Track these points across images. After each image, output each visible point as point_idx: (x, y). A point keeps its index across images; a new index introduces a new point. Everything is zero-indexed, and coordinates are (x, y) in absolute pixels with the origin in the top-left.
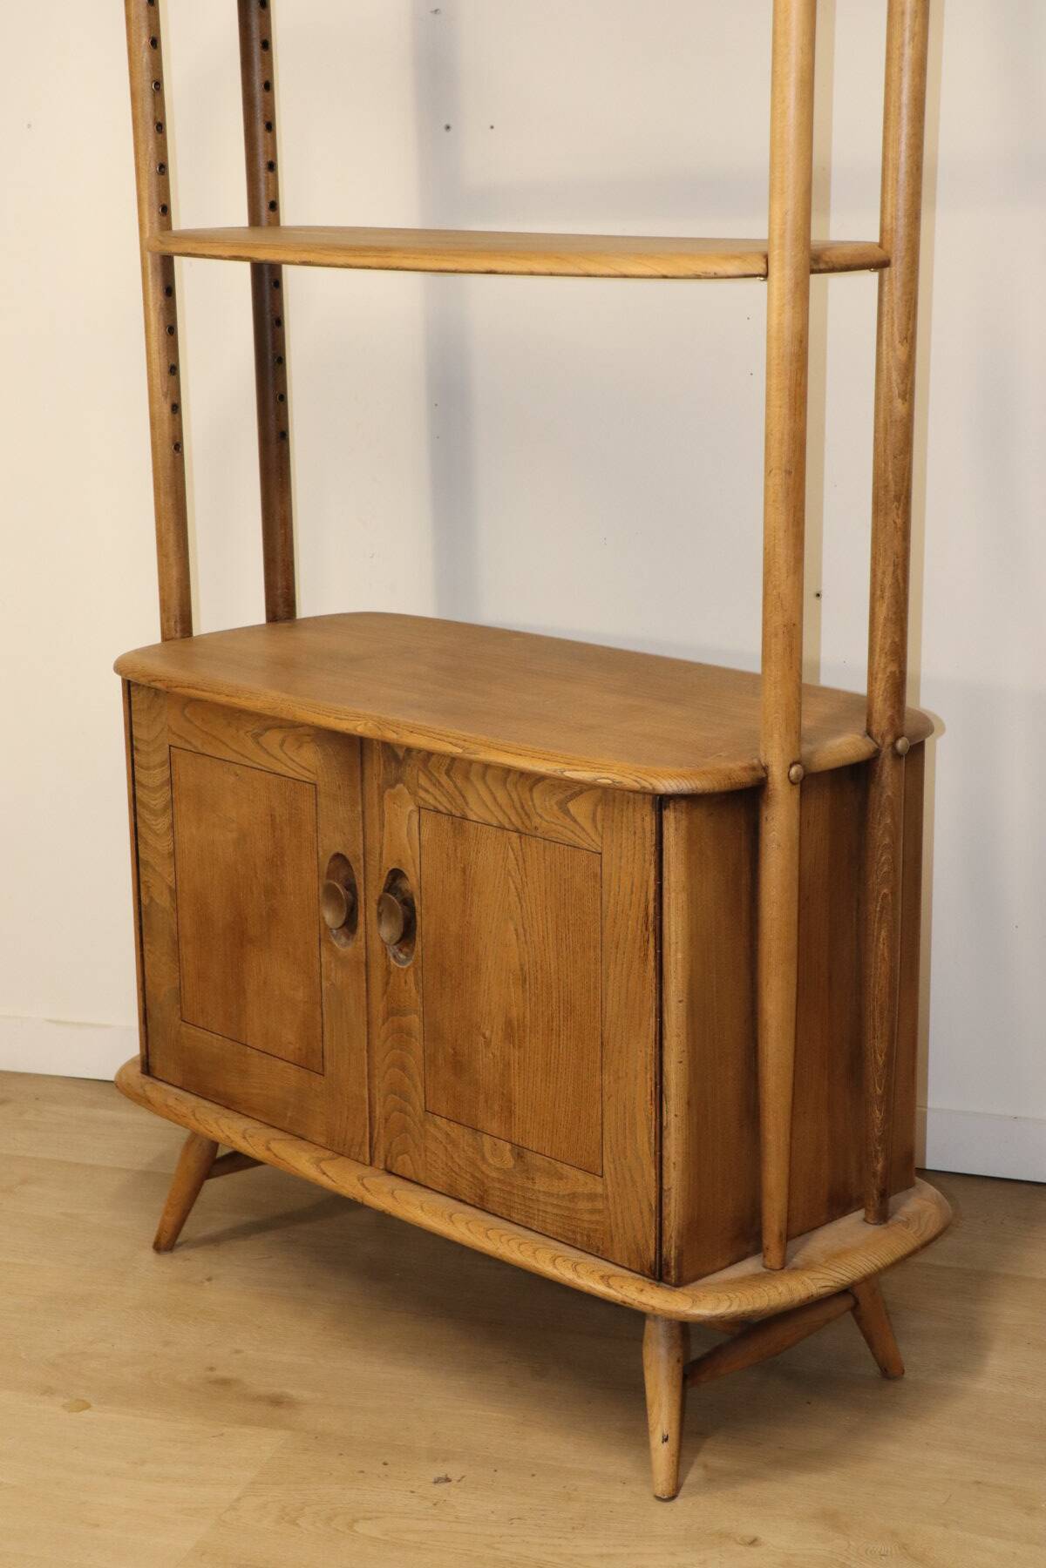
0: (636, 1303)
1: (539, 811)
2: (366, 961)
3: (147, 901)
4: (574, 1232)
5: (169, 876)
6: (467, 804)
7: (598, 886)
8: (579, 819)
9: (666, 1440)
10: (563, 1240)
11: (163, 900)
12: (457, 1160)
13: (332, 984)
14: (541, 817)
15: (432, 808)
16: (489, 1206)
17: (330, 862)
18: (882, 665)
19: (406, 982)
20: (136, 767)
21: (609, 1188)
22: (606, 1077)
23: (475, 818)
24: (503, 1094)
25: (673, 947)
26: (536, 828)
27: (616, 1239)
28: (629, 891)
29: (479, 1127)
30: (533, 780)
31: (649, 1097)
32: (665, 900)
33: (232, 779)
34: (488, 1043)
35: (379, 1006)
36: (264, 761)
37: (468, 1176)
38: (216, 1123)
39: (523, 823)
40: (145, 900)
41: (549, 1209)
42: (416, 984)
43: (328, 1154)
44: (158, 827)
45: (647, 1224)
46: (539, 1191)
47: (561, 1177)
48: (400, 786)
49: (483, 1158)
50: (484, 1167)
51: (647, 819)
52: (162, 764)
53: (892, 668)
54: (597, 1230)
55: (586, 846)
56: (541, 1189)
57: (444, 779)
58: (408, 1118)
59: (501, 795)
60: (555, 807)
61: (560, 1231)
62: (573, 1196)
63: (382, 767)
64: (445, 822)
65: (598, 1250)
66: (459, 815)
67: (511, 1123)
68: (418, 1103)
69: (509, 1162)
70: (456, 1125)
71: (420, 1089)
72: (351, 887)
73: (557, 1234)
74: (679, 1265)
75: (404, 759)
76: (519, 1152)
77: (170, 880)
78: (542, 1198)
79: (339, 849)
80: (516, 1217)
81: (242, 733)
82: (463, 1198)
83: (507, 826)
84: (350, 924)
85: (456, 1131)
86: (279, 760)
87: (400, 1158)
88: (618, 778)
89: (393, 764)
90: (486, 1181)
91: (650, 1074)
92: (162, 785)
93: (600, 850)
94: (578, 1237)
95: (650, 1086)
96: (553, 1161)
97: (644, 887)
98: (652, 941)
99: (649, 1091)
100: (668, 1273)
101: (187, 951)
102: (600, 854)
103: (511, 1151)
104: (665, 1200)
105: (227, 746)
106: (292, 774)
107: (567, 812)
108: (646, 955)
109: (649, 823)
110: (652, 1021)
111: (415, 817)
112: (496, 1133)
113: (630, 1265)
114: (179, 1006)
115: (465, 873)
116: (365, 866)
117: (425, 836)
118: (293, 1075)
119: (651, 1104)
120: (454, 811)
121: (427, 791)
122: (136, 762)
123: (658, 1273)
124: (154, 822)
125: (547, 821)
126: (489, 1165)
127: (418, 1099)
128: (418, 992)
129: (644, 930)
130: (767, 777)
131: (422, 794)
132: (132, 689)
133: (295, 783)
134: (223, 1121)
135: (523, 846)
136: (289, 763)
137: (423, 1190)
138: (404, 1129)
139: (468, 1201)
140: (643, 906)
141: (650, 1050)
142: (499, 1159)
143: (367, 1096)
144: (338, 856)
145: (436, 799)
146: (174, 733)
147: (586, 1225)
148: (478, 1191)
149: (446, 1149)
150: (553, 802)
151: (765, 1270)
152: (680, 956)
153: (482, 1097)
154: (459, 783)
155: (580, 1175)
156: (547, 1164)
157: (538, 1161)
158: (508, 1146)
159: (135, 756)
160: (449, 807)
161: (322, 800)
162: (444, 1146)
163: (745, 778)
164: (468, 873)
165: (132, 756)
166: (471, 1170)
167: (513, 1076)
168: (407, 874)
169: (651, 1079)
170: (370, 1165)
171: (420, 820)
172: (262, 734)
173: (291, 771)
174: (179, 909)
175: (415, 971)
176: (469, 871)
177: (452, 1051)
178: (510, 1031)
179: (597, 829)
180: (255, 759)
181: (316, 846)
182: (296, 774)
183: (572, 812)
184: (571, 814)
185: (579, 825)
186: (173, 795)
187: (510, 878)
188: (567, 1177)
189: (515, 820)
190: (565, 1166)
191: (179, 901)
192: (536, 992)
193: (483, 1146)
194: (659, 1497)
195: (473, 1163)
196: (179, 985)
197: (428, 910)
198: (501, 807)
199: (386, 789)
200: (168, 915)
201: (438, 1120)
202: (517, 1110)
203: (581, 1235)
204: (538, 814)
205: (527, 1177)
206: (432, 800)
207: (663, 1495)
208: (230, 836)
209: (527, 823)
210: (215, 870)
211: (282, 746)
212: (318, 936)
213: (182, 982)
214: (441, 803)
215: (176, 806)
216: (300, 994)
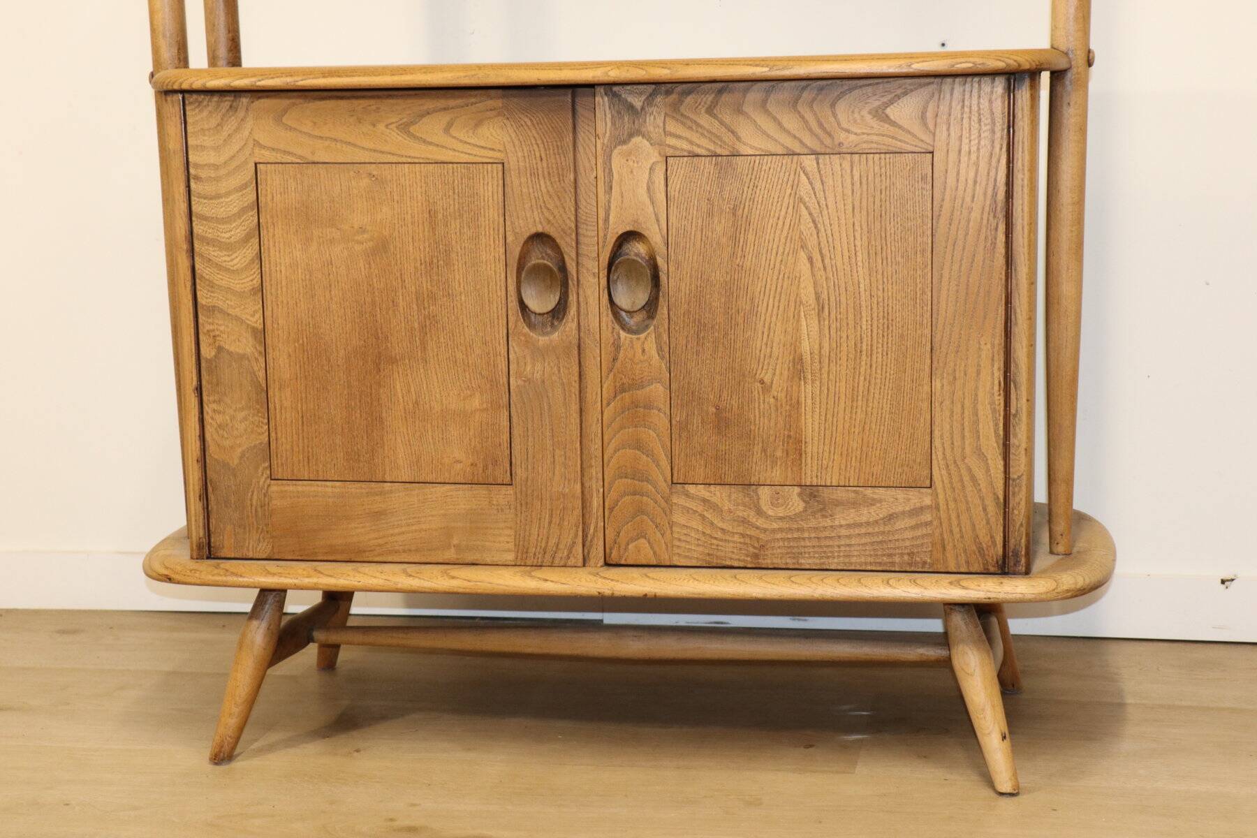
1: (845, 125)
2: (580, 348)
3: (213, 353)
4: (890, 555)
5: (253, 316)
6: (739, 139)
7: (929, 187)
8: (900, 122)
9: (1004, 738)
10: (874, 568)
11: (243, 346)
12: (719, 525)
13: (528, 380)
14: (848, 131)
15: (686, 154)
16: (767, 562)
17: (524, 245)
19: (644, 351)
20: (195, 199)
21: (941, 497)
22: (937, 384)
23: (750, 152)
24: (789, 436)
26: (840, 144)
27: (949, 547)
28: (970, 182)
29: (754, 480)
31: (996, 388)
32: (1017, 182)
33: (363, 183)
34: (766, 388)
35: (598, 390)
36: (417, 151)
37: (736, 538)
39: (822, 143)
40: (208, 353)
41: (855, 541)
42: (660, 349)
44: (232, 263)
45: (993, 520)
46: (841, 526)
47: (873, 502)
48: (637, 140)
49: (760, 512)
50: (760, 522)
51: (999, 102)
52: (244, 187)
54: (922, 544)
55: (910, 148)
56: (843, 523)
57: (705, 120)
58: (645, 498)
59: (790, 122)
60: (868, 117)
61: (869, 559)
62: (891, 517)
63: (609, 124)
64: (707, 165)
65: (925, 563)
66: (728, 153)
67: (801, 464)
68: (661, 478)
69: (797, 505)
70: (718, 487)
71: (665, 463)
72: (559, 261)
75: (643, 108)
76: (811, 493)
77: (256, 321)
78: (843, 532)
79: (538, 229)
80: (805, 562)
81: (381, 127)
82: (728, 563)
83: (798, 151)
85: (718, 495)
86: (443, 147)
87: (631, 547)
89: (627, 118)
90: (762, 536)
91: (998, 364)
92: (243, 211)
93: (931, 149)
94: (897, 559)
95: (998, 375)
96: (861, 489)
97: (992, 174)
98: (1000, 227)
99: (996, 382)
100: (1016, 564)
101: (282, 399)
102: (932, 153)
103: (800, 495)
104: (1013, 490)
105: (355, 145)
106: (465, 158)
107: (887, 119)
108: (994, 244)
109: (999, 106)
110: (1002, 309)
111: (660, 168)
112: (777, 481)
113: (968, 567)
114: (267, 464)
115: (734, 214)
116: (577, 239)
117: (675, 184)
118: (462, 500)
119: (1000, 395)
120: (719, 151)
121: (677, 136)
123: (1009, 566)
124: (227, 259)
125: (856, 134)
126: (768, 517)
127: (660, 476)
128: (662, 358)
129: (991, 217)
131: (671, 141)
133: (468, 169)
135: (821, 166)
136: (460, 147)
138: (640, 511)
141: (999, 339)
142: (779, 506)
143: (579, 491)
144: (540, 238)
145: (691, 143)
146: (264, 147)
147: (908, 543)
148: (751, 549)
149: (703, 517)
150: (865, 113)
153: (757, 449)
154: (727, 119)
155: (900, 494)
156: (853, 495)
157: (841, 494)
158: (795, 490)
160: (712, 147)
161: (513, 179)
162: (700, 515)
164: (739, 213)
165: (188, 186)
166: (740, 529)
167: (803, 415)
168: (645, 233)
169: (999, 369)
170: (584, 566)
171: (667, 170)
172: (413, 123)
173: (462, 155)
174: (270, 350)
175: (658, 337)
176: (741, 210)
177: (714, 410)
178: (798, 368)
179: (927, 128)
180: (403, 153)
181: (502, 230)
182: (471, 157)
183: (892, 118)
184: (890, 120)
185: (900, 127)
186: (261, 221)
187: (802, 206)
188: (880, 501)
189: (809, 141)
190: (876, 490)
191: (269, 341)
192: (838, 317)
193: (759, 499)
194: (1002, 794)
195: (744, 521)
196: (267, 439)
197: (678, 265)
198: (788, 132)
199: (615, 147)
200: (249, 361)
201: (692, 489)
202: (809, 449)
203: (902, 555)
204: (842, 129)
205: (824, 516)
206: (685, 145)
207: (1003, 790)
208: (358, 248)
209: (828, 141)
210: (333, 293)
211: (447, 130)
212: (505, 331)
213: (273, 435)
214: (699, 146)
215: (265, 231)
216: (475, 403)
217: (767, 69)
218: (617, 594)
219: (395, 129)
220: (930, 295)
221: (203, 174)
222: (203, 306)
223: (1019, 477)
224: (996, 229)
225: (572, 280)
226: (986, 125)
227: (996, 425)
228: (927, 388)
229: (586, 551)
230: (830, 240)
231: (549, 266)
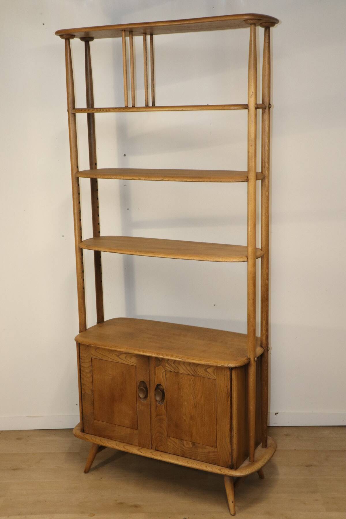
0: (228, 474)
1: (199, 371)
2: (150, 404)
4: (209, 460)
5: (91, 387)
6: (179, 370)
7: (215, 386)
9: (233, 502)
11: (89, 392)
12: (176, 446)
13: (140, 410)
14: (200, 372)
15: (169, 371)
16: (185, 456)
17: (140, 383)
18: (265, 333)
19: (162, 409)
20: (81, 363)
21: (219, 450)
22: (217, 427)
23: (181, 373)
24: (189, 431)
25: (235, 399)
26: (198, 375)
27: (220, 461)
28: (223, 387)
29: (183, 439)
30: (198, 365)
31: (229, 430)
32: (233, 389)
33: (111, 365)
34: (185, 421)
35: (154, 414)
36: (120, 361)
37: (180, 450)
38: (108, 443)
40: (83, 392)
41: (202, 456)
42: (165, 409)
43: (139, 448)
45: (228, 457)
47: (205, 448)
48: (160, 366)
49: (184, 445)
51: (228, 372)
52: (89, 362)
53: (266, 333)
54: (215, 459)
55: (212, 378)
56: (200, 451)
57: (173, 365)
58: (162, 438)
59: (189, 368)
60: (203, 371)
62: (209, 452)
63: (155, 363)
64: (173, 374)
65: (216, 463)
66: (177, 372)
67: (192, 438)
68: (165, 435)
69: (191, 446)
71: (166, 432)
72: (146, 388)
73: (205, 461)
74: (236, 465)
75: (162, 361)
76: (194, 444)
78: (200, 453)
79: (142, 380)
80: (193, 458)
81: (114, 355)
82: (178, 455)
83: (190, 374)
84: (146, 397)
85: (176, 440)
86: (125, 361)
87: (160, 447)
88: (222, 365)
89: (158, 362)
90: (184, 450)
91: (229, 425)
92: (89, 366)
95: (229, 428)
96: (203, 445)
97: (227, 386)
98: (229, 397)
100: (234, 467)
101: (96, 404)
102: (216, 380)
104: (233, 451)
105: (110, 358)
106: (128, 364)
107: (207, 371)
108: (228, 400)
109: (228, 373)
110: (230, 414)
111: (165, 373)
112: (187, 440)
113: (224, 466)
114: (93, 416)
115: (178, 385)
116: (150, 383)
117: (167, 377)
118: (128, 431)
119: (230, 432)
120: (175, 371)
121: (167, 367)
122: (81, 361)
123: (232, 467)
124: (86, 375)
126: (185, 447)
129: (227, 395)
130: (250, 360)
131: (166, 368)
132: (80, 345)
133: (129, 366)
134: (110, 442)
135: (195, 378)
136: (128, 361)
137: (167, 454)
138: (161, 440)
139: (179, 455)
140: (227, 391)
141: (229, 420)
142: (188, 445)
143: (150, 434)
144: (142, 382)
145: (170, 369)
146: (93, 355)
147: (212, 458)
148: (182, 453)
150: (203, 369)
151: (250, 462)
152: (236, 400)
153: (183, 433)
154: (177, 365)
155: (211, 448)
157: (199, 445)
158: (191, 443)
159: (81, 360)
161: (138, 370)
162: (173, 444)
163: (246, 361)
164: (179, 384)
167: (192, 428)
168: (162, 385)
170: (151, 449)
172: (120, 355)
174: (94, 394)
175: (165, 406)
177: (175, 423)
178: (191, 418)
179: (215, 374)
181: (136, 379)
182: (130, 364)
185: (210, 374)
186: (92, 369)
187: (191, 385)
188: (207, 448)
189: (193, 373)
190: (206, 446)
191: (94, 392)
192: (198, 409)
193: (184, 443)
194: (231, 515)
195: (181, 447)
196: (93, 411)
197: (168, 392)
198: (188, 370)
199: (156, 367)
200: (90, 396)
201: (171, 438)
202: (193, 434)
203: (211, 460)
205: (196, 449)
206: (169, 369)
207: (232, 514)
208: (110, 378)
209: (196, 374)
210: (105, 385)
211: (126, 358)
212: (136, 399)
214: (172, 370)
215: (93, 371)
216: (131, 412)
217: (181, 360)
218: (154, 458)
219: (116, 356)
220: (216, 408)
221: (82, 358)
223: (234, 449)
224: (228, 398)
225: (149, 392)
227: (229, 438)
228: (215, 427)
229: (152, 446)
230: (197, 393)
231: (143, 389)
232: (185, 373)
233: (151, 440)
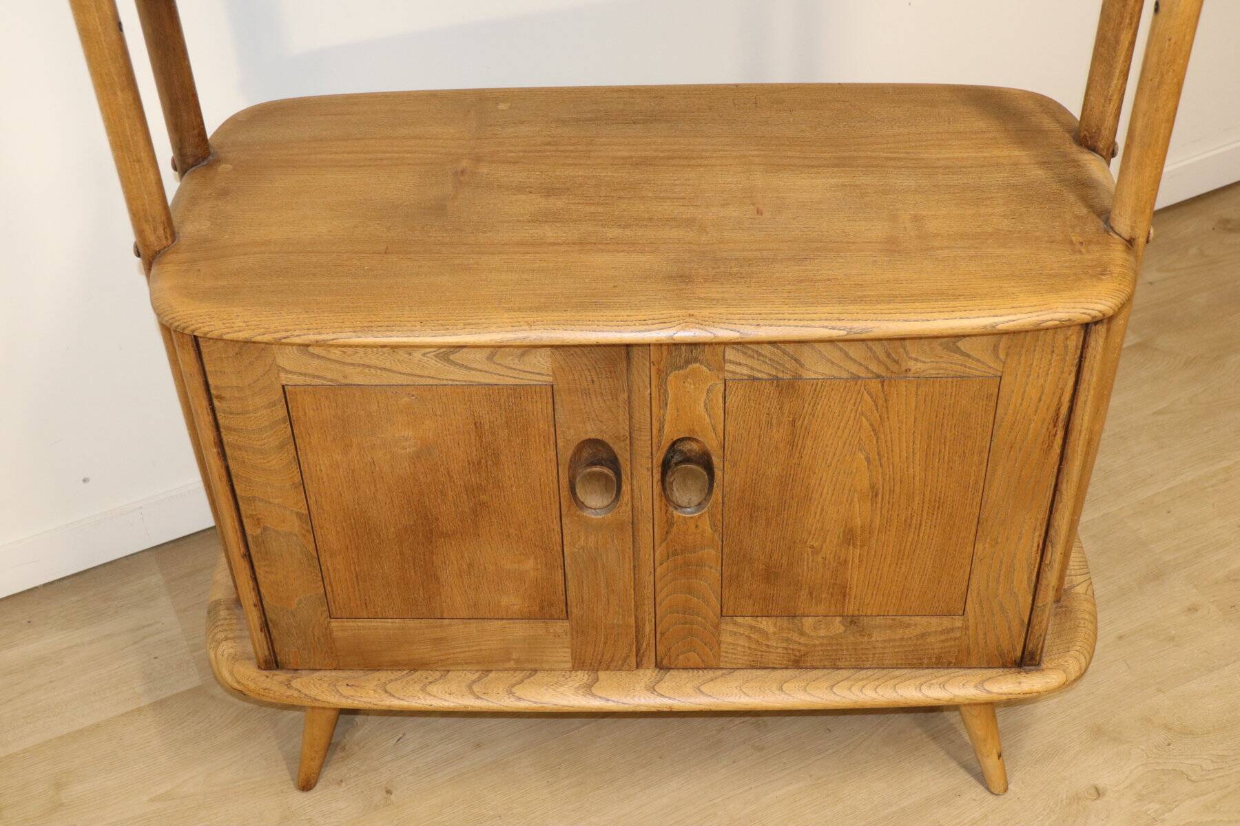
1: (914, 355)
2: (633, 522)
3: (259, 532)
4: (920, 659)
5: (296, 504)
6: (802, 366)
7: (991, 403)
8: (971, 353)
9: (1000, 756)
11: (289, 527)
12: (764, 643)
13: (583, 548)
14: (916, 360)
15: (747, 379)
16: (807, 663)
17: (575, 449)
19: (697, 526)
21: (972, 621)
22: (979, 546)
23: (814, 377)
24: (835, 584)
26: (907, 371)
27: (974, 653)
28: (1035, 401)
29: (799, 613)
31: (1034, 549)
33: (404, 401)
34: (816, 552)
35: (652, 553)
36: (459, 375)
37: (780, 650)
39: (887, 369)
40: (253, 532)
41: (888, 651)
42: (713, 525)
43: (582, 676)
44: (268, 465)
45: (1016, 635)
46: (877, 641)
47: (909, 625)
48: (695, 366)
49: (803, 634)
50: (803, 640)
51: (1074, 337)
52: (272, 405)
54: (950, 652)
55: (979, 374)
56: (879, 640)
58: (695, 626)
60: (939, 349)
61: (900, 662)
62: (923, 636)
63: (665, 353)
64: (765, 386)
65: (951, 664)
66: (789, 378)
67: (844, 602)
68: (711, 613)
69: (838, 630)
70: (765, 618)
71: (715, 603)
72: (615, 465)
76: (851, 621)
77: (300, 508)
78: (879, 645)
79: (590, 436)
81: (418, 356)
82: (771, 666)
83: (863, 376)
85: (764, 623)
86: (486, 372)
90: (803, 649)
91: (1039, 532)
92: (275, 424)
93: (998, 375)
94: (926, 661)
95: (1038, 540)
96: (899, 618)
97: (1057, 395)
98: (1061, 434)
99: (1035, 545)
101: (335, 564)
102: (1000, 377)
103: (841, 622)
104: (1037, 613)
105: (390, 371)
106: (509, 382)
107: (957, 350)
108: (1050, 447)
109: (1074, 341)
111: (718, 389)
112: (820, 613)
113: (989, 665)
114: (325, 608)
115: (794, 426)
116: (631, 444)
117: (734, 403)
118: (518, 629)
119: (1037, 553)
120: (780, 375)
121: (734, 365)
122: (219, 411)
123: (1025, 662)
124: (263, 461)
125: (924, 362)
126: (810, 637)
127: (710, 610)
128: (715, 531)
129: (1052, 425)
131: (731, 367)
132: (202, 344)
133: (514, 390)
135: (886, 389)
136: (505, 372)
137: (718, 672)
138: (689, 635)
140: (1053, 409)
141: (1042, 515)
142: (820, 630)
143: (633, 622)
144: (592, 444)
145: (752, 369)
146: (290, 372)
147: (936, 651)
148: (792, 658)
149: (749, 638)
150: (935, 345)
153: (804, 593)
155: (934, 620)
156: (891, 621)
157: (878, 621)
158: (839, 619)
159: (218, 405)
160: (773, 373)
161: (563, 398)
162: (747, 636)
164: (799, 424)
165: (212, 405)
166: (784, 645)
167: (850, 569)
168: (702, 439)
169: (1040, 535)
170: (637, 667)
171: (725, 390)
173: (508, 378)
174: (317, 529)
175: (712, 516)
176: (800, 422)
177: (764, 567)
178: (848, 537)
179: (998, 357)
180: (444, 377)
181: (552, 438)
182: (517, 380)
183: (963, 349)
184: (962, 351)
185: (968, 356)
186: (295, 431)
187: (863, 418)
188: (915, 625)
189: (875, 367)
190: (915, 618)
191: (315, 522)
192: (891, 501)
193: (802, 626)
194: (995, 794)
195: (788, 640)
196: (323, 591)
197: (734, 464)
198: (855, 361)
199: (671, 372)
200: (297, 536)
201: (739, 620)
202: (853, 591)
203: (931, 659)
204: (911, 358)
205: (862, 635)
206: (745, 371)
207: (1000, 792)
208: (402, 453)
209: (895, 368)
210: (378, 486)
211: (490, 358)
212: (558, 514)
213: (328, 588)
214: (759, 371)
215: (300, 441)
216: (530, 564)
218: (675, 709)
219: (434, 357)
220: (982, 484)
221: (226, 394)
222: (242, 497)
223: (1044, 605)
224: (1054, 436)
225: (626, 474)
226: (1057, 355)
227: (1030, 573)
228: (969, 549)
229: (639, 659)
230: (889, 444)
231: (603, 472)
232: (835, 372)
233: (637, 641)
